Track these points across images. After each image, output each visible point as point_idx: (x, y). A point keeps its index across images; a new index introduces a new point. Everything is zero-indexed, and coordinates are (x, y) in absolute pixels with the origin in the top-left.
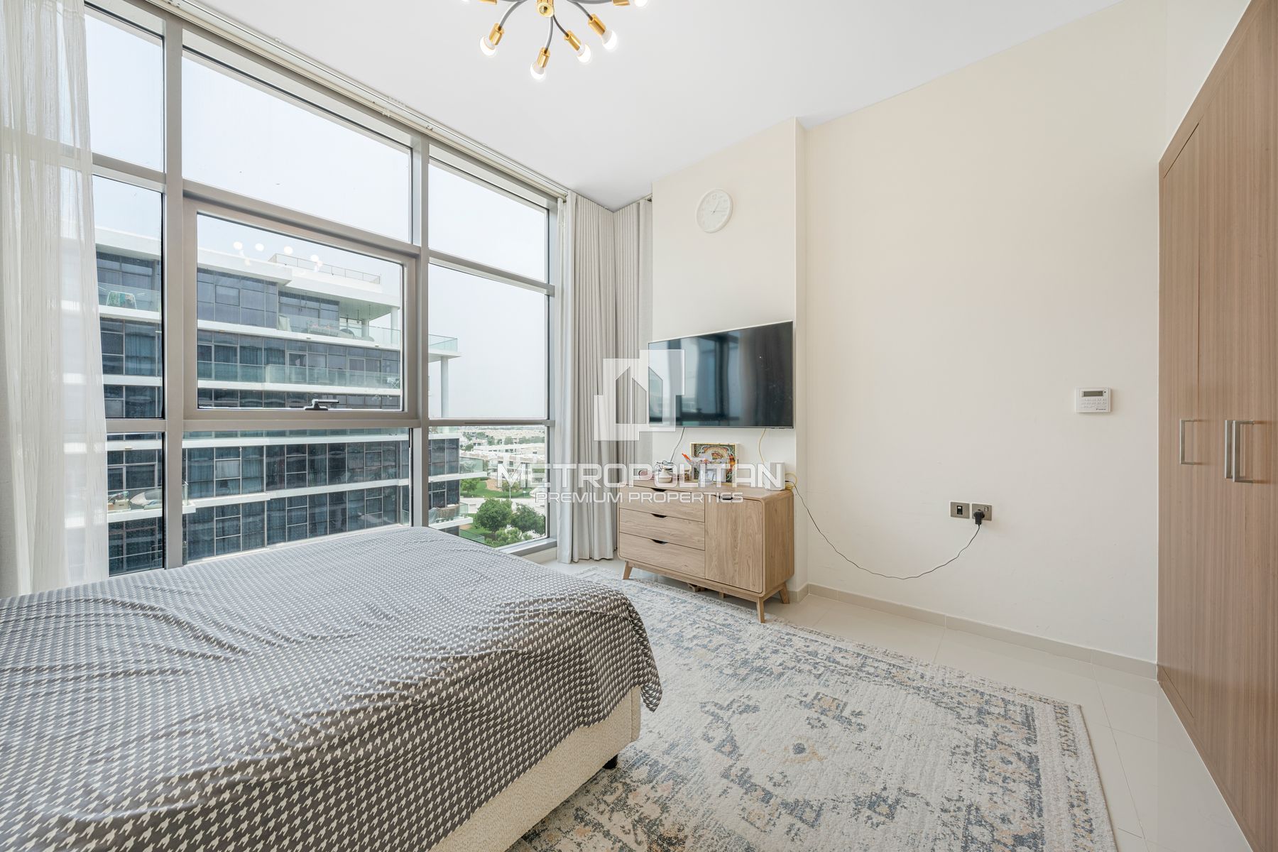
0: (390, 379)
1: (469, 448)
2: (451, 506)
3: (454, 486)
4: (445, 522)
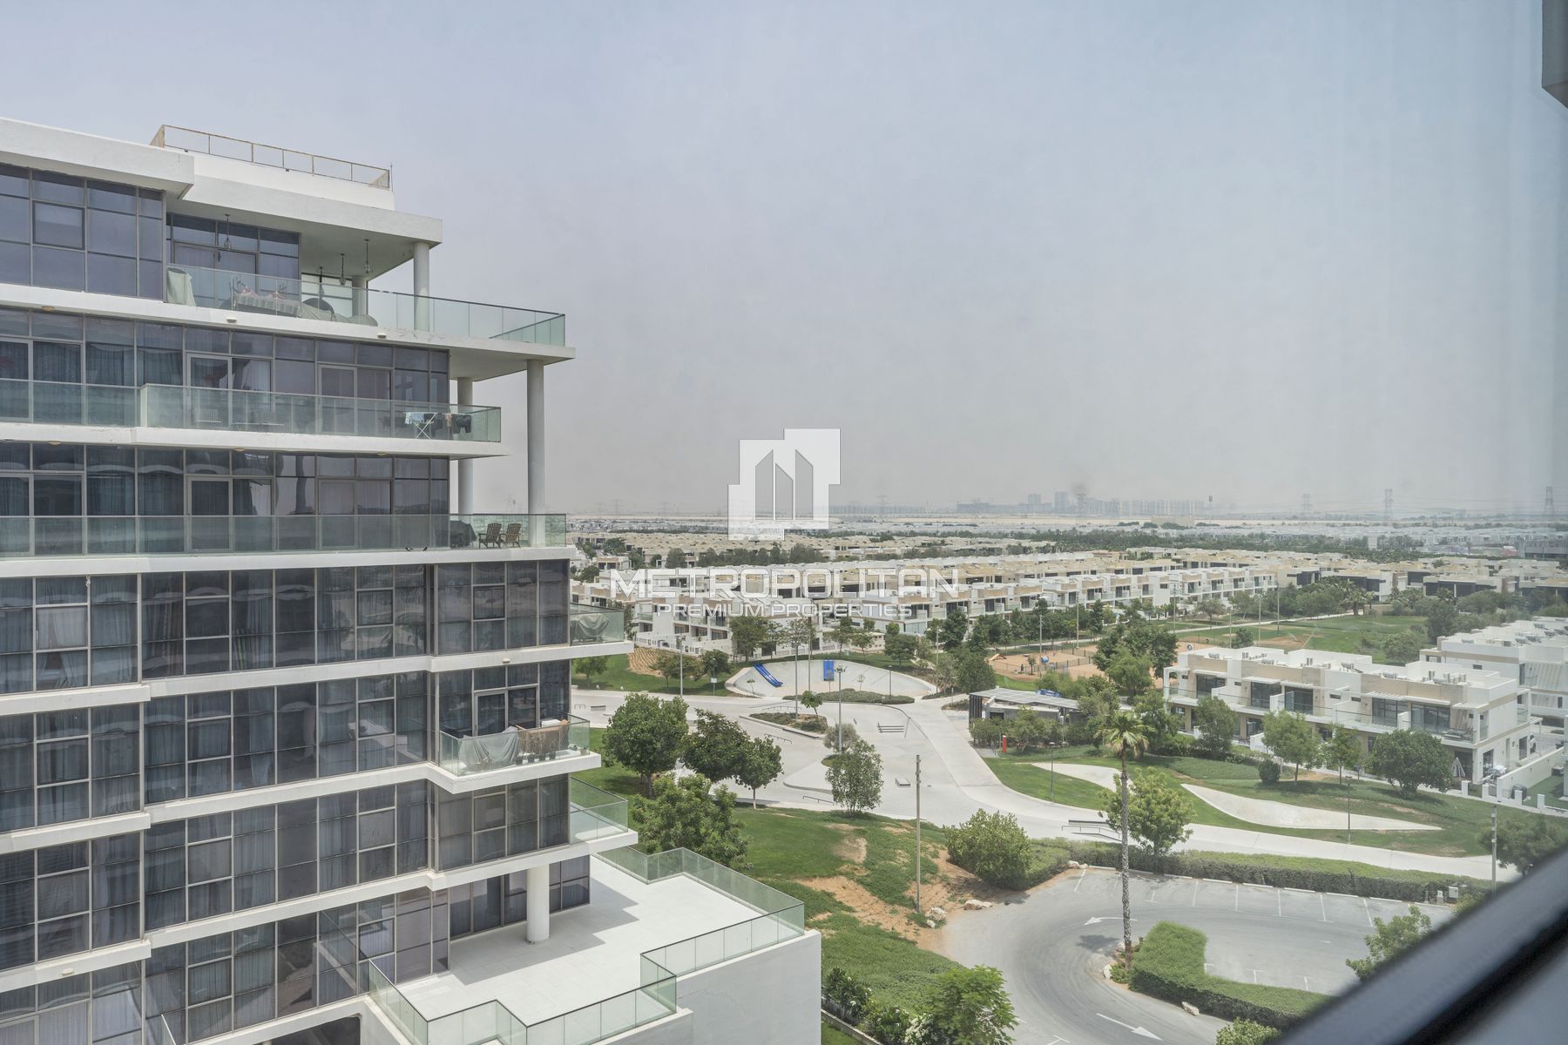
0: (411, 416)
1: (590, 574)
2: (551, 723)
3: (557, 675)
4: (538, 764)
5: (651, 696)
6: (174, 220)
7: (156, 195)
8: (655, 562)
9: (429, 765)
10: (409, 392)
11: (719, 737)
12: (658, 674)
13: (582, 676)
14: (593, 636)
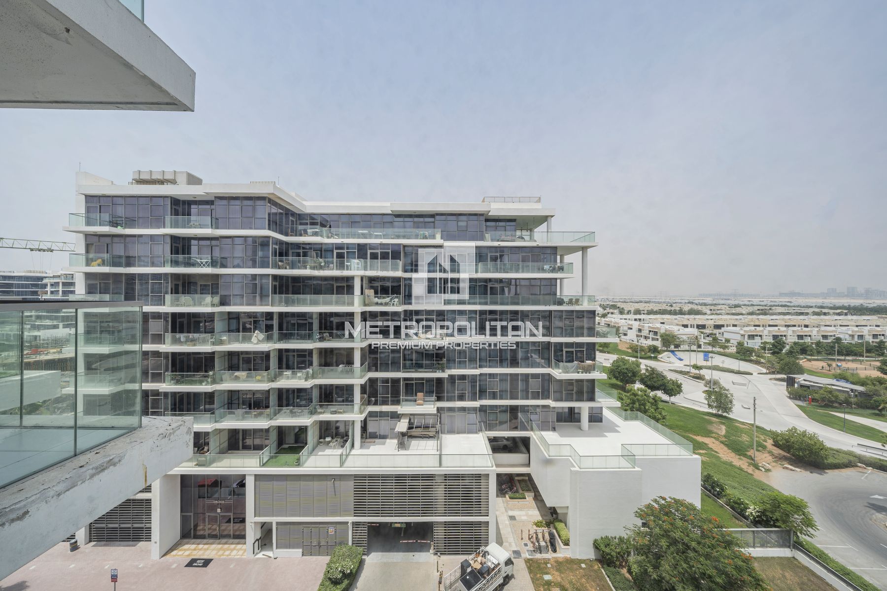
0: (546, 267)
1: (604, 316)
2: (589, 362)
3: (592, 347)
4: (584, 374)
5: (627, 358)
6: (487, 220)
7: (482, 215)
8: (629, 312)
9: (550, 369)
10: (545, 260)
11: (654, 376)
12: (629, 351)
13: (601, 348)
14: (604, 335)
